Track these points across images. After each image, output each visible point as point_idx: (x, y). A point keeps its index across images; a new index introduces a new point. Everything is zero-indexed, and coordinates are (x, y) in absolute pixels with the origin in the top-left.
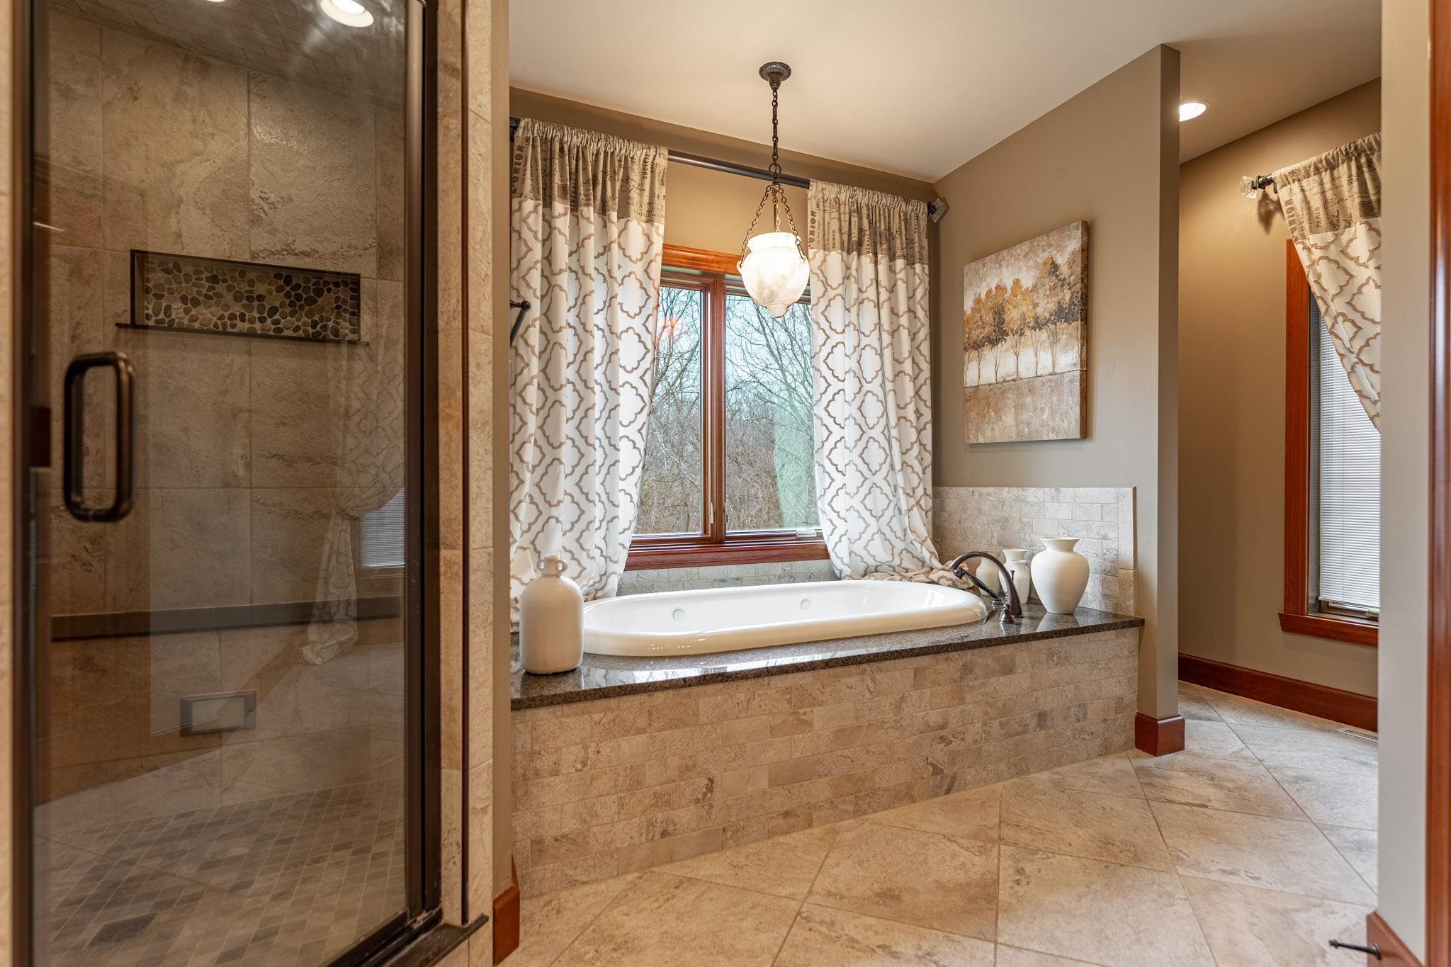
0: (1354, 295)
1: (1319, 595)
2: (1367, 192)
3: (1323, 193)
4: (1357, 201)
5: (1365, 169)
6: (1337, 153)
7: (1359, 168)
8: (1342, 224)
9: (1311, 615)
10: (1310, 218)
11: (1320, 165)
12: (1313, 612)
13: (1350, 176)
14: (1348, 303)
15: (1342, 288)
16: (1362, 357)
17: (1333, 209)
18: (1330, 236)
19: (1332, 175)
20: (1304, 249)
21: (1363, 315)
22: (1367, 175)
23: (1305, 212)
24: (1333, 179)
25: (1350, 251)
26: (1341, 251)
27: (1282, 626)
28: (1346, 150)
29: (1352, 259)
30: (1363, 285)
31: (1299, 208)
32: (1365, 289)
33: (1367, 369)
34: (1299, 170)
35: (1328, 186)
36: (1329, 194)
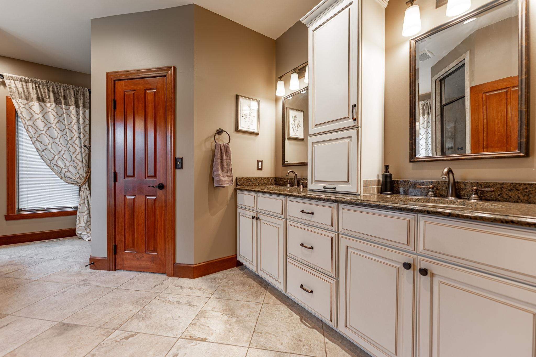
0: (34, 121)
1: (19, 207)
2: (38, 94)
3: (23, 88)
4: (35, 96)
5: (38, 88)
6: (29, 79)
7: (36, 86)
8: (30, 100)
9: (17, 214)
10: (19, 94)
11: (22, 79)
12: (17, 212)
13: (33, 87)
14: (33, 123)
15: (31, 118)
16: (38, 139)
17: (27, 94)
18: (26, 102)
19: (26, 84)
20: (16, 102)
21: (37, 127)
22: (38, 90)
23: (17, 91)
24: (26, 86)
25: (32, 108)
26: (29, 107)
27: (5, 219)
28: (32, 80)
29: (33, 111)
30: (36, 119)
31: (14, 89)
32: (37, 120)
33: (40, 143)
34: (14, 77)
35: (25, 87)
36: (25, 89)
